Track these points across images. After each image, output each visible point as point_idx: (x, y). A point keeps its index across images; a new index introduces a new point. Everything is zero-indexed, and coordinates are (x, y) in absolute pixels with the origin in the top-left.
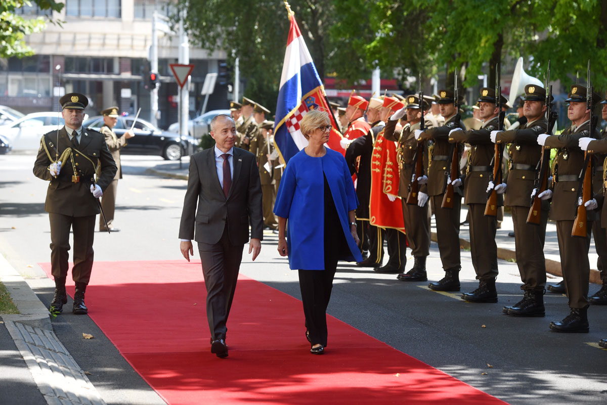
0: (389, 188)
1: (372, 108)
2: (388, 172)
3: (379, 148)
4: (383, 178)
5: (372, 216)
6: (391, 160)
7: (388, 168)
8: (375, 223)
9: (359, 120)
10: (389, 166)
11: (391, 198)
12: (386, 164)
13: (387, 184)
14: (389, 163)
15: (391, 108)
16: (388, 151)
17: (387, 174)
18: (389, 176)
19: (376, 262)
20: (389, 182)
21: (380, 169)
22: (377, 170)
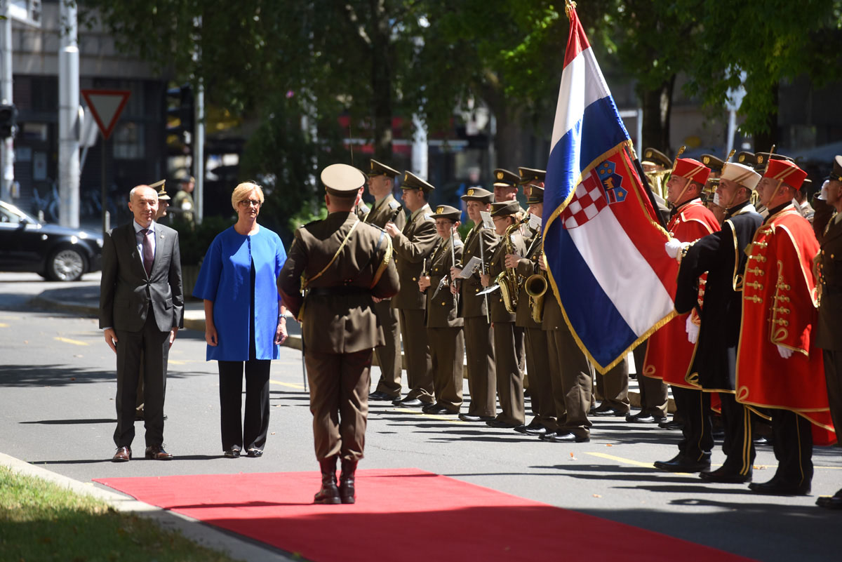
0: (782, 334)
1: (727, 181)
2: (780, 304)
3: (760, 258)
4: (768, 314)
5: (740, 386)
6: (786, 281)
7: (779, 295)
8: (747, 399)
9: (693, 202)
10: (783, 292)
11: (785, 351)
12: (775, 289)
13: (778, 326)
14: (781, 285)
15: (782, 180)
16: (779, 262)
17: (778, 307)
18: (783, 310)
19: (741, 473)
20: (782, 322)
21: (761, 297)
22: (756, 299)
